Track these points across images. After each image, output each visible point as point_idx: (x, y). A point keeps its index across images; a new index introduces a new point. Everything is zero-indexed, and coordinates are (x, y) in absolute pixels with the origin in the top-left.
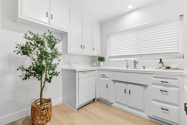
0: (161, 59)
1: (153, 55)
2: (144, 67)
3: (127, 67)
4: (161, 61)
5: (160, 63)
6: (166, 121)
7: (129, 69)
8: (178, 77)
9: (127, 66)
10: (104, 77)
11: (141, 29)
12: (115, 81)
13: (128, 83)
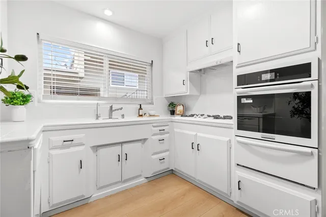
0: (140, 105)
2: (123, 116)
3: (97, 117)
4: (141, 107)
5: (139, 109)
6: (159, 172)
7: (100, 121)
8: (169, 123)
9: (97, 115)
10: (68, 147)
12: (96, 148)
13: (122, 143)
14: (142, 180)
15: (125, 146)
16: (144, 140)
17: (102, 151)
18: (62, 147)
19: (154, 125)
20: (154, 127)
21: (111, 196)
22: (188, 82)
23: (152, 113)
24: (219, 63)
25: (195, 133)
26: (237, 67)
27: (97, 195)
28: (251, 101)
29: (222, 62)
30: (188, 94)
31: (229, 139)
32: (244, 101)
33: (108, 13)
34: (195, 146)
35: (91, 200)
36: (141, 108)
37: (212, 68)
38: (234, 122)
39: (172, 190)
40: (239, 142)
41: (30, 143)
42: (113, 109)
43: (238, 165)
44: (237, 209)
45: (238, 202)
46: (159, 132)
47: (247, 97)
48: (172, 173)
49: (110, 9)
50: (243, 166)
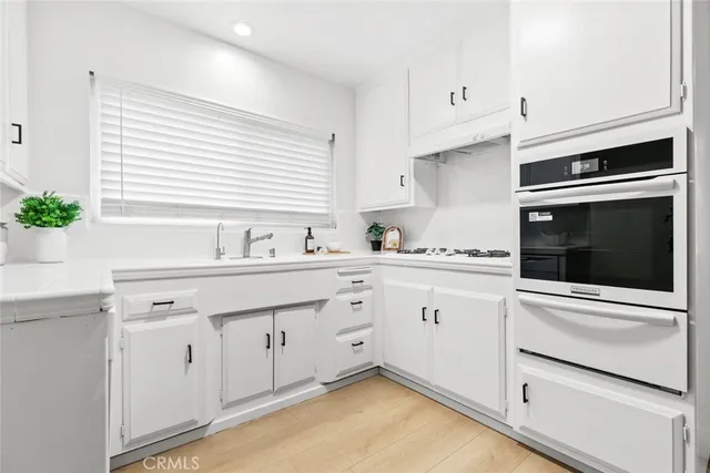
0: (309, 229)
1: (287, 216)
2: (273, 251)
3: (219, 254)
4: (310, 233)
5: (307, 238)
7: (225, 261)
8: (372, 268)
9: (218, 250)
11: (256, 124)
12: (220, 319)
13: (274, 310)
14: (316, 388)
15: (281, 315)
16: (319, 304)
17: (232, 326)
18: (150, 317)
19: (341, 270)
20: (341, 274)
21: (252, 422)
22: (413, 179)
23: (335, 246)
24: (479, 140)
25: (428, 288)
26: (520, 148)
27: (221, 420)
28: (550, 218)
29: (485, 139)
30: (412, 204)
31: (502, 297)
32: (535, 217)
33: (242, 31)
34: (430, 315)
35: (210, 431)
36: (310, 236)
37: (463, 151)
38: (514, 262)
39: (380, 408)
40: (525, 304)
41: (105, 300)
42: (252, 237)
43: (522, 351)
44: (520, 444)
45: (522, 428)
46: (351, 285)
47: (541, 210)
48: (378, 374)
49: (247, 23)
50: (533, 354)
